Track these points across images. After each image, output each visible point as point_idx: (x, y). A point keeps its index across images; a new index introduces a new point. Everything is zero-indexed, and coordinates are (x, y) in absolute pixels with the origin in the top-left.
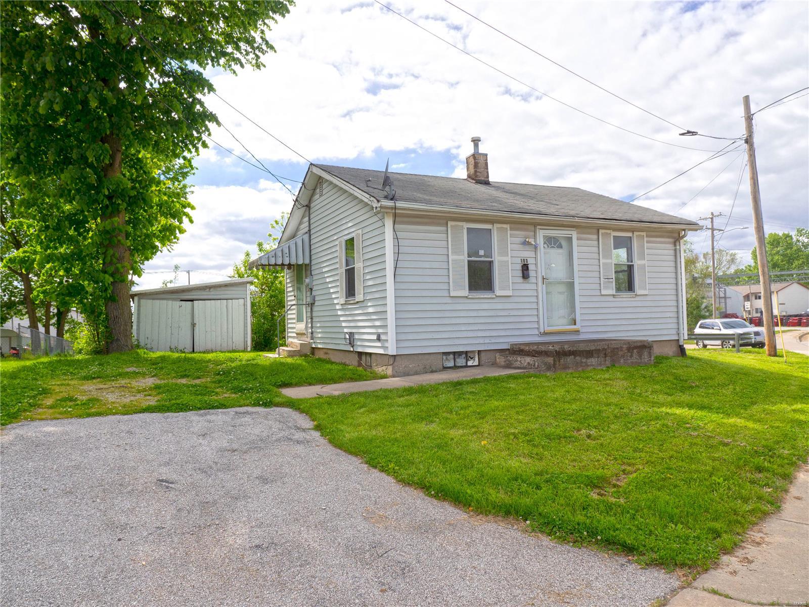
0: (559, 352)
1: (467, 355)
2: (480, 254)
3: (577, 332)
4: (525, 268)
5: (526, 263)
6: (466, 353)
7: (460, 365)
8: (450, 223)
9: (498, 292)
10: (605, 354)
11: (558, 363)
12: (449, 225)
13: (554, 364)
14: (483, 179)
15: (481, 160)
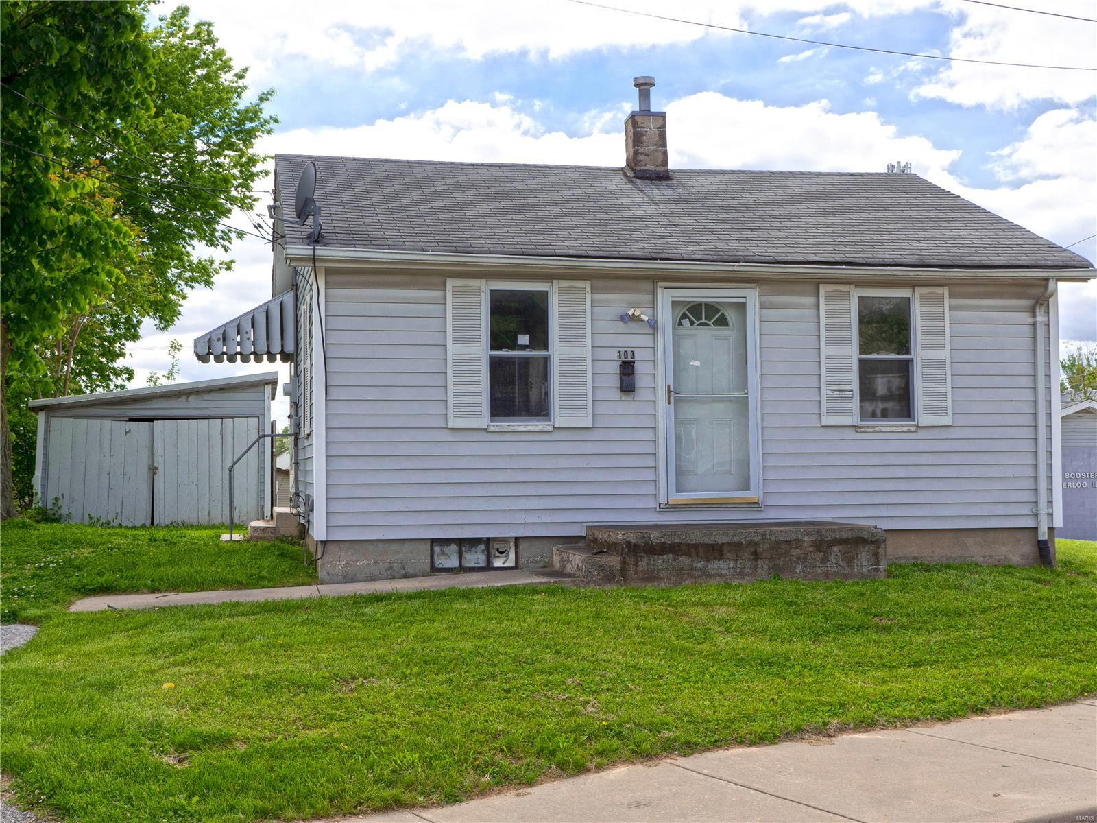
0: (635, 545)
1: (488, 545)
2: (520, 342)
3: (753, 505)
4: (627, 369)
5: (629, 359)
6: (488, 541)
7: (472, 565)
8: (450, 283)
9: (559, 420)
10: (755, 553)
11: (632, 567)
12: (449, 287)
13: (623, 571)
14: (652, 168)
15: (651, 126)
